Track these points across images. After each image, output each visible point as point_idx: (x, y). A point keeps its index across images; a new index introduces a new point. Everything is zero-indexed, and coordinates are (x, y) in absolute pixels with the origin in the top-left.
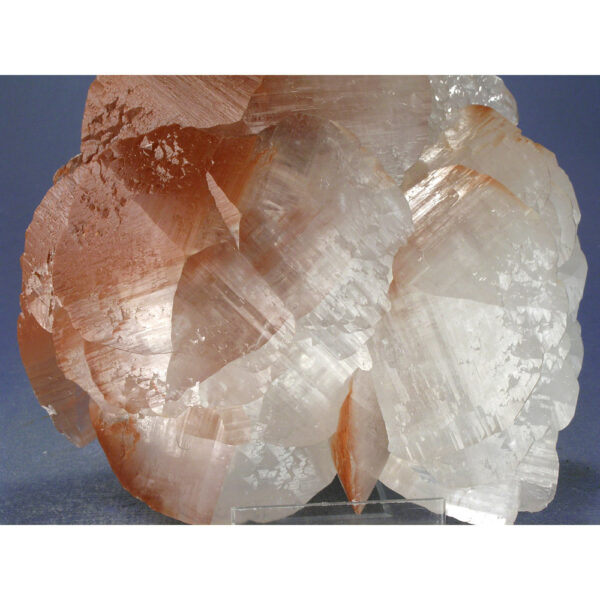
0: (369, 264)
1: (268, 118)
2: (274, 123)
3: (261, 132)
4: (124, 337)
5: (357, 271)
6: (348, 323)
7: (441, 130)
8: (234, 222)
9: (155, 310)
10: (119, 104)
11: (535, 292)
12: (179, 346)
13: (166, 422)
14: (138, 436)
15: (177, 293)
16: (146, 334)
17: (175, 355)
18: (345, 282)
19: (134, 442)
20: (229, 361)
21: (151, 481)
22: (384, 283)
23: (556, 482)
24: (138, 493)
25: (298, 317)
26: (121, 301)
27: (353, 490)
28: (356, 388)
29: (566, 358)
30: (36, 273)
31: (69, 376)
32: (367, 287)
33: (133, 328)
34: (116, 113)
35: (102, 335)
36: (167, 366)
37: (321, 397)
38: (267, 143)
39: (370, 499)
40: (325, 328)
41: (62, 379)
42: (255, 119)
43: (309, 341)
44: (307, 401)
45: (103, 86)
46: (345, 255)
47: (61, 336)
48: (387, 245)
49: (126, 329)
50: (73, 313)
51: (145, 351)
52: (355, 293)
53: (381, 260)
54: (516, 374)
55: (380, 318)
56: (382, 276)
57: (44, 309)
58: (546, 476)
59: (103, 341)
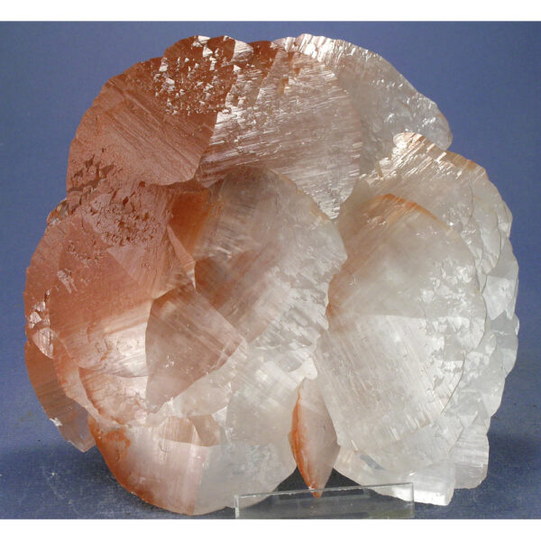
0: (307, 292)
1: (217, 173)
2: (222, 177)
3: (212, 186)
4: (109, 364)
5: (297, 299)
6: (291, 342)
7: (376, 160)
8: (190, 268)
9: (132, 342)
10: (95, 161)
11: (455, 303)
12: (154, 370)
13: (150, 430)
14: (128, 442)
15: (148, 329)
16: (127, 361)
17: (152, 377)
18: (286, 309)
19: (126, 447)
20: (195, 379)
21: (143, 479)
22: (321, 306)
23: (486, 462)
24: (133, 489)
25: (249, 341)
26: (104, 335)
27: (308, 479)
28: (303, 394)
29: (493, 354)
30: (36, 311)
31: (69, 395)
32: (306, 311)
33: (116, 357)
34: (93, 168)
35: (92, 363)
36: (145, 386)
37: (275, 404)
38: (216, 195)
39: (326, 487)
40: (273, 348)
41: (64, 396)
42: (206, 175)
43: (261, 359)
44: (264, 408)
45: (81, 145)
46: (286, 286)
47: (60, 362)
48: (323, 274)
49: (111, 358)
50: (67, 346)
51: (127, 375)
52: (297, 317)
53: (318, 287)
54: (440, 374)
55: (319, 336)
56: (319, 301)
57: (45, 339)
58: (478, 457)
59: (93, 367)
